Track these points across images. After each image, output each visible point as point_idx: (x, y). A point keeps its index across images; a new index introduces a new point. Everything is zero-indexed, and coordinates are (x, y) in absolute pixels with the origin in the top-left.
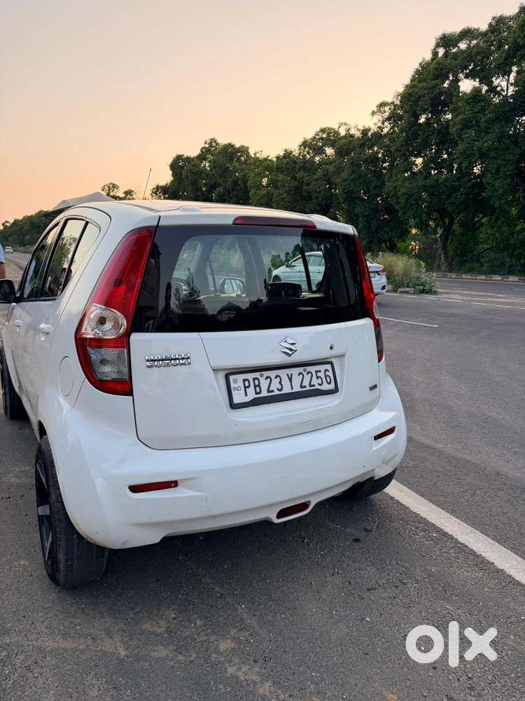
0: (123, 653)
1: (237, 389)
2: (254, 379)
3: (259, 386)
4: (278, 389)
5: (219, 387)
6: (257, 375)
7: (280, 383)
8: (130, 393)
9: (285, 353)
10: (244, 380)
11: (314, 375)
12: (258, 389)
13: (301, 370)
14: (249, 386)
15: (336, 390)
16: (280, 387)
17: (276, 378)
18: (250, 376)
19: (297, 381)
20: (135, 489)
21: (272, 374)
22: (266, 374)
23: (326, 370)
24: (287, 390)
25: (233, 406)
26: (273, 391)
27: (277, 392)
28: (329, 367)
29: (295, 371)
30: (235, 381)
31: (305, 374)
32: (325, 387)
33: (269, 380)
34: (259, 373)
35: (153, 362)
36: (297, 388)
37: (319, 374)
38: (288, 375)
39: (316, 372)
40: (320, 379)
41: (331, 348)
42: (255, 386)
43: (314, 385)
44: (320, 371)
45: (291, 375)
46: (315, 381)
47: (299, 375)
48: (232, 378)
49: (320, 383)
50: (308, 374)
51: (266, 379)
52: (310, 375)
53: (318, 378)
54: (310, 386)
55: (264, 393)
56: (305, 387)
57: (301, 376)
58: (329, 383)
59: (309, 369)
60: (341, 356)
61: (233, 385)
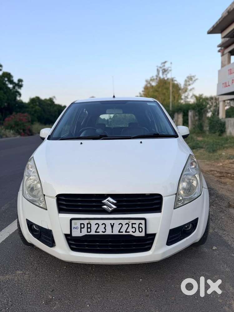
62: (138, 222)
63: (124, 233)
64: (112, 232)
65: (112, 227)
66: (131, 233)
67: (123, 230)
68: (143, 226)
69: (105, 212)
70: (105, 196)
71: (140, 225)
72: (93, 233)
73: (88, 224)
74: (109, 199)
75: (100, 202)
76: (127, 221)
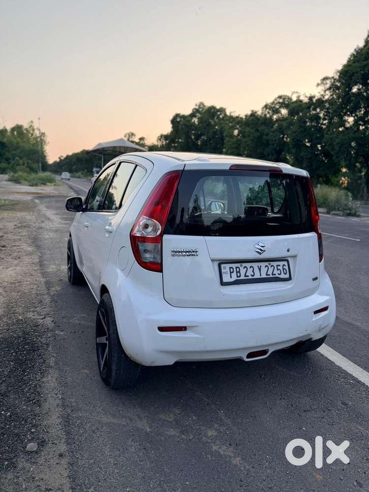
0: (148, 430)
1: (225, 273)
2: (236, 268)
3: (239, 272)
4: (251, 275)
5: (215, 271)
6: (238, 265)
7: (253, 271)
8: (161, 271)
9: (258, 252)
10: (230, 268)
11: (276, 268)
12: (238, 274)
13: (267, 264)
14: (233, 272)
15: (290, 279)
16: (253, 274)
17: (250, 267)
18: (234, 266)
19: (264, 270)
20: (162, 329)
21: (248, 265)
22: (244, 265)
23: (284, 265)
24: (257, 276)
25: (223, 284)
26: (248, 276)
27: (250, 277)
28: (285, 263)
29: (263, 264)
30: (225, 268)
31: (269, 266)
32: (283, 276)
33: (246, 269)
34: (240, 264)
35: (175, 253)
36: (264, 275)
37: (279, 267)
38: (258, 266)
39: (277, 266)
40: (279, 271)
41: (288, 251)
42: (237, 272)
43: (275, 275)
44: (280, 265)
45: (261, 266)
46: (276, 272)
47: (265, 267)
48: (222, 266)
49: (279, 273)
50: (271, 266)
51: (244, 268)
52: (273, 267)
53: (278, 269)
54: (273, 274)
55: (243, 277)
56: (269, 275)
57: (267, 268)
58: (286, 274)
59: (272, 263)
60: (295, 257)
61: (223, 271)
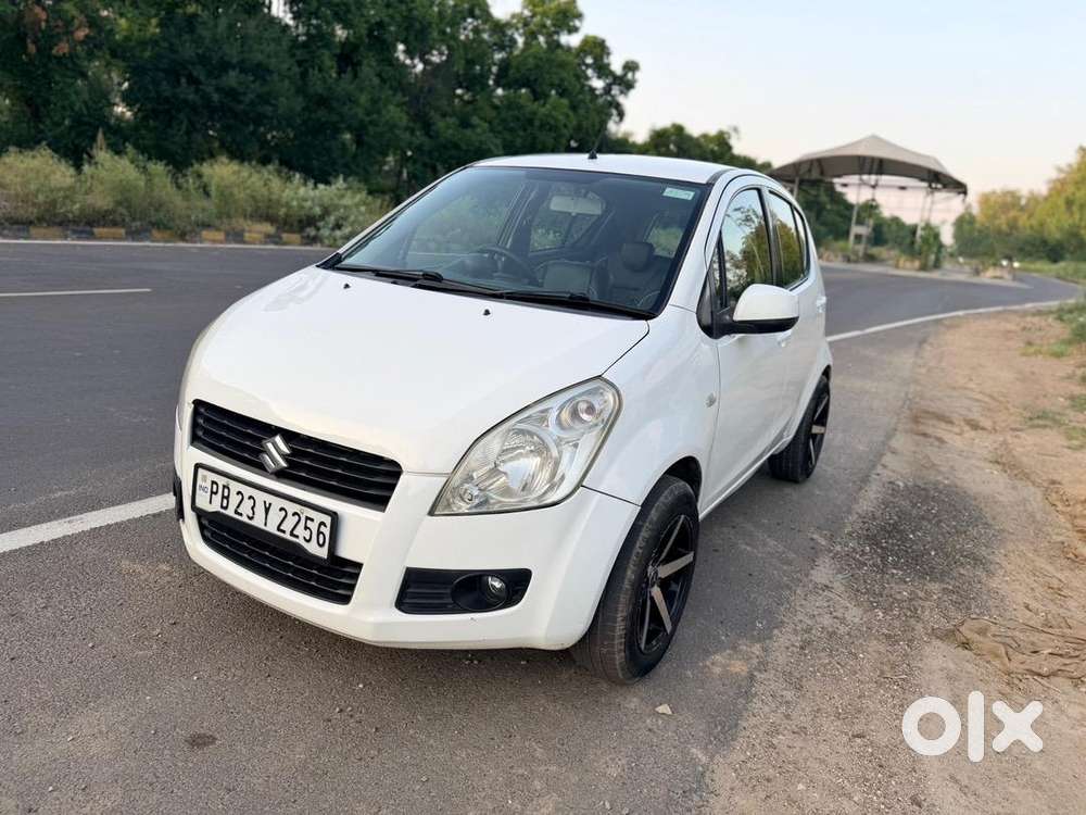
62: (319, 517)
63: (287, 536)
64: (266, 524)
65: (267, 510)
66: (301, 541)
67: (287, 526)
68: (326, 531)
69: (260, 467)
70: (271, 430)
71: (323, 529)
72: (230, 512)
73: (224, 487)
74: (278, 439)
75: (259, 440)
76: (297, 508)
